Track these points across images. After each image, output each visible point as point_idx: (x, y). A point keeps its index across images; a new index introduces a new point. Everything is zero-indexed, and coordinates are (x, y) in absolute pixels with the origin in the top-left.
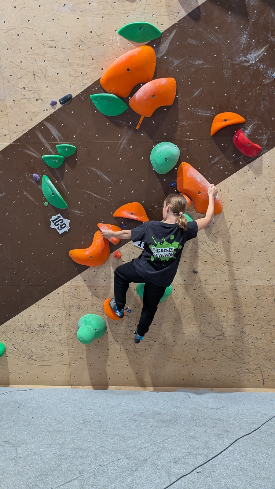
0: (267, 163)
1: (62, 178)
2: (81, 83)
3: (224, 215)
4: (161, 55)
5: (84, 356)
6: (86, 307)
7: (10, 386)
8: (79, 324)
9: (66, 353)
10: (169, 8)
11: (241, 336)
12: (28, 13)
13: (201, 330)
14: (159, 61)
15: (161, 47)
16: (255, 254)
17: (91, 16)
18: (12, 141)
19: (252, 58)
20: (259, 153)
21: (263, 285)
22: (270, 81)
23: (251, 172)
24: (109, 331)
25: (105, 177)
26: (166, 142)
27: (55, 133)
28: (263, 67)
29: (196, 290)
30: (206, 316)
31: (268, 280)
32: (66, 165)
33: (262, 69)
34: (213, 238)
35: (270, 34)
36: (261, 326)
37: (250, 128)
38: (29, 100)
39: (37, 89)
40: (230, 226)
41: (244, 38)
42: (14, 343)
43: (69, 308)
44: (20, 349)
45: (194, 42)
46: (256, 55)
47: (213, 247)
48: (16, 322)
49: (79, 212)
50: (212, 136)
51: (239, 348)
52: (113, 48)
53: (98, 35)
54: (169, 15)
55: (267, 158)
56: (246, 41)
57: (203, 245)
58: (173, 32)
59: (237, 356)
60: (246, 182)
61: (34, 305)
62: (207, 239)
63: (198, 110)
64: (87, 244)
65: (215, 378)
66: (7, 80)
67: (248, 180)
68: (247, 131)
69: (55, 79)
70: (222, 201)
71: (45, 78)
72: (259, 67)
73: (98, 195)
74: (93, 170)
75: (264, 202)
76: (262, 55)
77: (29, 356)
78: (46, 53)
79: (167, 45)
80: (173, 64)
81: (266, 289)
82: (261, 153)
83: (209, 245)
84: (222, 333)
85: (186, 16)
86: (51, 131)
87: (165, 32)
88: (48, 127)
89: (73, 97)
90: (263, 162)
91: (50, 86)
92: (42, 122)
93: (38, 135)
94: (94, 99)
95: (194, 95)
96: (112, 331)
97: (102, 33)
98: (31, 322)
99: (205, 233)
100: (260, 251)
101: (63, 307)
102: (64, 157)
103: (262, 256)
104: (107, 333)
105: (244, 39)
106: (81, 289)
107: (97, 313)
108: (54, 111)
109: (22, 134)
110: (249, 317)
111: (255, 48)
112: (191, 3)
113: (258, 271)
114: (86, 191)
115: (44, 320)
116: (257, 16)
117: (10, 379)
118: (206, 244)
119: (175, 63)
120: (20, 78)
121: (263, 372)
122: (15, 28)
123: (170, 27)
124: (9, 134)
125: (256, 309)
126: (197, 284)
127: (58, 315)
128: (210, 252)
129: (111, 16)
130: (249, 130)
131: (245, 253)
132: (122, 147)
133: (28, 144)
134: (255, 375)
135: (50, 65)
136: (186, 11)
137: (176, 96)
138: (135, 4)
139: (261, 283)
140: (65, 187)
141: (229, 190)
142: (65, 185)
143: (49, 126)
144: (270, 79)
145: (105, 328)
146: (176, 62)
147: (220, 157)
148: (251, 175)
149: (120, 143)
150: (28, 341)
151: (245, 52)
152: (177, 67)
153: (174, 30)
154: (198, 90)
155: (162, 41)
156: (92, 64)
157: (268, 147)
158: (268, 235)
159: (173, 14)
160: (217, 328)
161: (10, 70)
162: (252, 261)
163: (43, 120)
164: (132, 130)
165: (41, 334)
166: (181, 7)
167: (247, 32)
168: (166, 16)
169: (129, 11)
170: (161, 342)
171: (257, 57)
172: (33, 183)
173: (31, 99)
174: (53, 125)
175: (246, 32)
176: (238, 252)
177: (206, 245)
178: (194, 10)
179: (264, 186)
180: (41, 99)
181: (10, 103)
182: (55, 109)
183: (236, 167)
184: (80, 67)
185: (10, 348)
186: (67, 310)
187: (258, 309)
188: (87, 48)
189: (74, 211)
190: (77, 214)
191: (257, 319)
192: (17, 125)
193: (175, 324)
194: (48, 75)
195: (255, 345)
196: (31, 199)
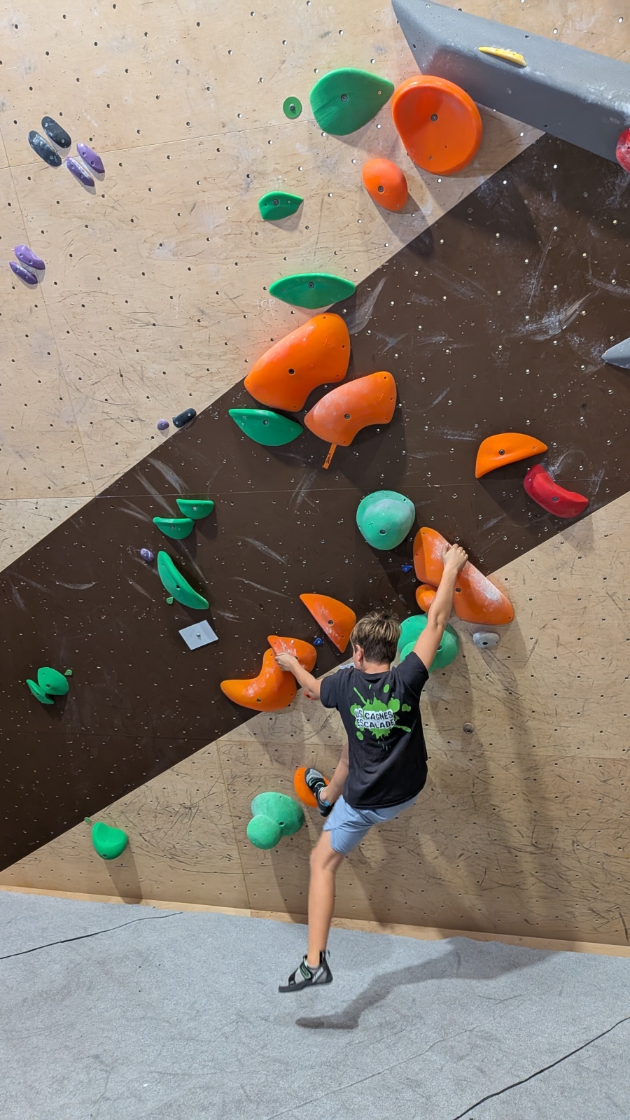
0: (604, 529)
1: (194, 557)
2: (210, 389)
3: (517, 626)
4: (359, 330)
5: (269, 862)
6: (262, 779)
7: (143, 900)
8: (252, 809)
9: (235, 854)
10: (366, 236)
11: (574, 850)
12: (96, 264)
13: (490, 833)
14: (356, 342)
15: (357, 314)
16: (592, 700)
17: (214, 263)
18: (97, 494)
19: (553, 323)
20: (582, 511)
21: (614, 759)
22: (596, 369)
23: (569, 545)
24: (309, 823)
25: (273, 554)
26: (386, 492)
27: (171, 477)
28: (580, 340)
29: (473, 761)
30: (497, 809)
31: (624, 750)
32: (199, 535)
33: (577, 346)
34: (499, 668)
35: (591, 273)
36: (615, 833)
37: (559, 462)
38: (118, 421)
39: (130, 401)
40: (534, 648)
41: (533, 284)
42: (141, 832)
43: (231, 780)
44: (153, 841)
45: (424, 300)
46: (561, 317)
47: (500, 685)
48: (140, 798)
49: (232, 616)
50: (478, 479)
51: (570, 870)
52: (263, 321)
53: (230, 299)
54: (367, 251)
55: (603, 520)
56: (536, 291)
57: (481, 680)
58: (380, 284)
59: (568, 884)
60: (559, 566)
61: (169, 771)
62: (488, 670)
63: (446, 431)
64: (251, 670)
65: (526, 920)
66: (73, 387)
67: (563, 561)
68: (554, 469)
69: (160, 383)
70: (512, 601)
71: (141, 381)
72: (569, 341)
73: (264, 586)
74: (248, 543)
75: (604, 603)
76: (576, 318)
77: (171, 854)
78: (137, 337)
79: (369, 309)
80: (386, 346)
81: (620, 767)
82: (588, 510)
83: (491, 680)
84: (534, 841)
85: (402, 250)
86: (164, 474)
87: (364, 285)
88: (158, 467)
89: (197, 414)
90: (595, 528)
91: (153, 396)
92: (145, 459)
93: (141, 484)
94: (236, 418)
95: (435, 403)
96: (317, 824)
97: (239, 294)
98: (167, 799)
99: (481, 658)
100: (602, 696)
101: (222, 777)
102: (193, 520)
103: (606, 706)
104: (307, 826)
105: (533, 286)
106: (250, 749)
107: (282, 790)
108: (165, 439)
109: (113, 481)
110: (589, 815)
111: (559, 304)
112: (411, 223)
113: (601, 732)
114: (241, 579)
115: (189, 797)
116: (558, 239)
117: (142, 889)
118: (487, 678)
119: (388, 342)
120: (96, 383)
121: (624, 918)
122: (76, 292)
123: (373, 274)
124: (89, 482)
125: (602, 802)
126: (474, 751)
127: (214, 790)
128: (495, 693)
129: (253, 261)
130: (558, 467)
131: (569, 698)
132: (299, 500)
133: (125, 498)
134: (607, 921)
135: (148, 359)
136: (402, 240)
137: (397, 404)
138: (297, 233)
139: (608, 754)
140: (200, 572)
141: (524, 580)
142: (201, 568)
143: (159, 465)
144: (595, 365)
145: (302, 819)
146: (391, 342)
147: (500, 518)
148: (570, 552)
149: (294, 494)
150: (166, 830)
151: (536, 314)
152: (394, 350)
153: (380, 280)
154: (441, 393)
155: (358, 302)
156: (226, 353)
157: (604, 499)
158: (617, 666)
159: (376, 249)
160: (522, 833)
161: (77, 368)
162: (586, 713)
163: (148, 456)
164: (316, 471)
165: (186, 820)
166: (391, 232)
167: (537, 273)
168: (362, 253)
169: (287, 249)
170: (411, 849)
171: (565, 322)
172: (143, 565)
173: (122, 420)
174: (165, 462)
175: (535, 272)
176: (555, 695)
177: (486, 681)
178: (419, 236)
179: (600, 572)
180: (139, 419)
181: (84, 427)
182: (166, 437)
183: (535, 538)
184: (204, 360)
185: (136, 840)
186: (229, 783)
187: (606, 803)
188: (214, 324)
189: (222, 613)
190: (228, 619)
191: (605, 820)
192: (102, 465)
193: (435, 819)
194: (146, 375)
195: (605, 866)
196: (143, 592)
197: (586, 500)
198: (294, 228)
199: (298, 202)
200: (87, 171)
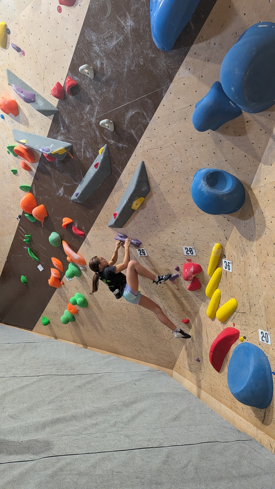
0: (90, 240)
1: (33, 248)
2: (20, 210)
4: (35, 195)
6: (63, 306)
7: (57, 339)
10: (28, 176)
18: (15, 234)
20: (84, 236)
22: (72, 202)
23: (87, 245)
25: (44, 248)
32: (31, 243)
33: (67, 197)
34: (89, 277)
37: (76, 224)
39: (11, 213)
43: (59, 306)
44: (53, 322)
45: (41, 189)
48: (47, 310)
53: (16, 191)
54: (29, 179)
56: (55, 186)
58: (34, 186)
60: (87, 250)
61: (49, 303)
63: (56, 218)
64: (50, 277)
70: (84, 259)
73: (45, 255)
74: (39, 245)
76: (63, 191)
77: (57, 326)
79: (35, 192)
86: (22, 229)
87: (31, 187)
89: (21, 216)
93: (19, 232)
94: (26, 216)
95: (52, 211)
98: (51, 310)
99: (85, 274)
101: (57, 304)
102: (29, 239)
106: (59, 298)
108: (19, 221)
109: (16, 231)
111: (60, 188)
112: (33, 173)
114: (41, 254)
115: (55, 310)
117: (56, 335)
118: (89, 280)
119: (40, 198)
123: (32, 184)
133: (18, 235)
135: (10, 204)
136: (33, 177)
137: (47, 212)
138: (19, 177)
141: (83, 253)
142: (35, 251)
143: (20, 227)
147: (73, 238)
150: (54, 319)
151: (57, 190)
152: (42, 200)
155: (32, 190)
157: (87, 233)
163: (18, 225)
164: (42, 228)
169: (19, 180)
172: (26, 251)
175: (53, 182)
178: (35, 175)
180: (14, 217)
183: (80, 243)
184: (17, 204)
185: (50, 320)
189: (42, 263)
192: (13, 228)
194: (12, 208)
196: (29, 257)
197: (84, 233)
199: (16, 171)
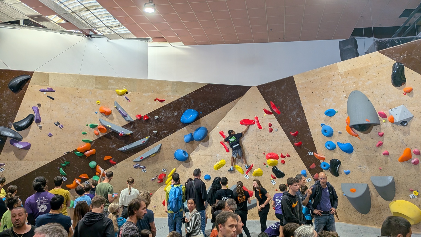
2: (72, 149)
14: (92, 146)
17: (75, 137)
18: (53, 161)
22: (117, 151)
25: (77, 168)
26: (93, 161)
28: (116, 148)
38: (58, 152)
46: (114, 146)
49: (70, 176)
50: (104, 161)
52: (81, 144)
58: (95, 141)
63: (101, 156)
66: (53, 148)
67: (113, 169)
69: (66, 148)
74: (74, 167)
75: (118, 174)
78: (63, 143)
85: (98, 139)
86: (64, 159)
89: (70, 152)
90: (117, 166)
91: (64, 150)
92: (61, 157)
93: (60, 160)
94: (75, 153)
95: (100, 153)
97: (78, 141)
102: (67, 164)
113: (117, 188)
114: (72, 171)
116: (114, 139)
120: (56, 148)
122: (56, 138)
129: (80, 138)
130: (113, 160)
133: (57, 161)
135: (64, 146)
137: (96, 153)
139: (118, 191)
142: (66, 170)
147: (107, 165)
149: (81, 161)
151: (111, 145)
152: (96, 147)
155: (92, 143)
156: (75, 146)
158: (119, 180)
164: (85, 159)
168: (93, 139)
169: (84, 137)
172: (58, 170)
178: (100, 137)
179: (117, 170)
180: (61, 152)
181: (53, 153)
182: (65, 154)
183: (110, 167)
184: (72, 146)
188: (74, 143)
192: (54, 157)
196: (56, 173)
197: (116, 163)
198: (86, 135)
199: (86, 133)
200: (61, 127)
